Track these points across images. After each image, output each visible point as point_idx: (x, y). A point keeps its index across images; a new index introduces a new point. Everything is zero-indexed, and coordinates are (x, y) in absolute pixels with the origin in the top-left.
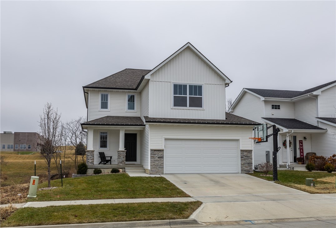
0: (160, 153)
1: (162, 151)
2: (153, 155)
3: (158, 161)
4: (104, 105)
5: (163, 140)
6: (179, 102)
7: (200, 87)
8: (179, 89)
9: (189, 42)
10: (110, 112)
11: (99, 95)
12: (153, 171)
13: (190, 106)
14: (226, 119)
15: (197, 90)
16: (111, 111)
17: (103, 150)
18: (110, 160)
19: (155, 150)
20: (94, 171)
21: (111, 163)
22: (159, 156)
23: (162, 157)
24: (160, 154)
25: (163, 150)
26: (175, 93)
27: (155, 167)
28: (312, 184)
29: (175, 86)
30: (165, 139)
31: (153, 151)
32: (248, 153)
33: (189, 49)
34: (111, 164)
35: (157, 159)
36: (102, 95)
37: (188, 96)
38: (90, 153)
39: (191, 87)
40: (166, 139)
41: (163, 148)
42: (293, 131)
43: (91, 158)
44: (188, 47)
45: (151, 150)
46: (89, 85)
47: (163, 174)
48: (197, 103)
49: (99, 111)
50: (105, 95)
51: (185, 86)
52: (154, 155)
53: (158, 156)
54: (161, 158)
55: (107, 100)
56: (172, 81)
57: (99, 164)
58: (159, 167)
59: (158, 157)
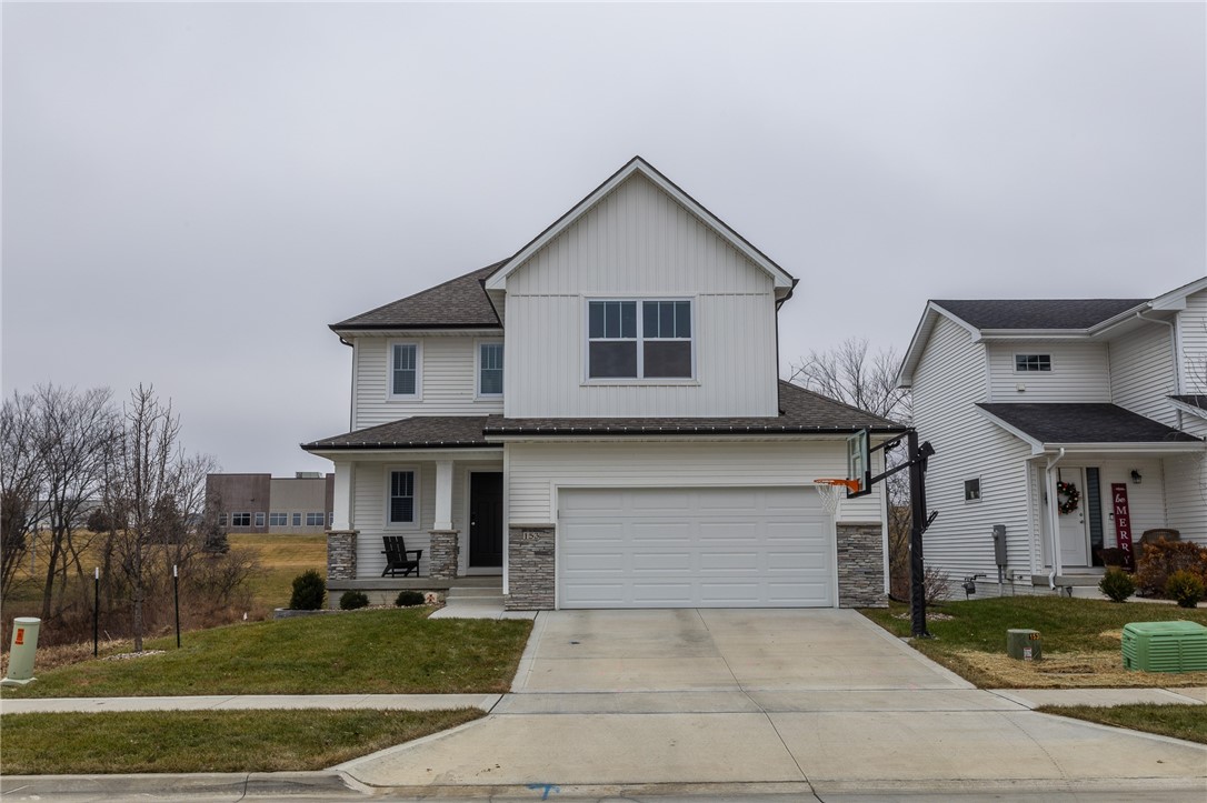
0: (543, 539)
2: (516, 546)
3: (535, 564)
4: (404, 383)
5: (554, 493)
6: (608, 361)
7: (684, 308)
8: (608, 317)
9: (637, 157)
10: (421, 403)
11: (388, 351)
12: (519, 599)
13: (646, 375)
14: (781, 412)
15: (673, 317)
16: (425, 401)
17: (399, 529)
18: (416, 564)
19: (525, 529)
20: (342, 600)
21: (418, 572)
22: (540, 547)
23: (550, 553)
24: (541, 542)
25: (550, 529)
26: (595, 330)
27: (523, 586)
28: (1028, 652)
29: (595, 308)
30: (559, 489)
31: (517, 533)
32: (865, 533)
33: (638, 179)
34: (418, 576)
35: (531, 557)
36: (397, 350)
37: (640, 339)
38: (338, 539)
39: (650, 307)
40: (562, 491)
41: (553, 520)
42: (1062, 450)
43: (341, 555)
44: (637, 174)
45: (512, 528)
46: (354, 319)
47: (553, 609)
48: (672, 361)
49: (387, 403)
50: (405, 349)
51: (630, 307)
52: (521, 544)
53: (534, 549)
54: (545, 553)
55: (413, 365)
56: (585, 293)
57: (383, 576)
58: (539, 587)
59: (536, 553)
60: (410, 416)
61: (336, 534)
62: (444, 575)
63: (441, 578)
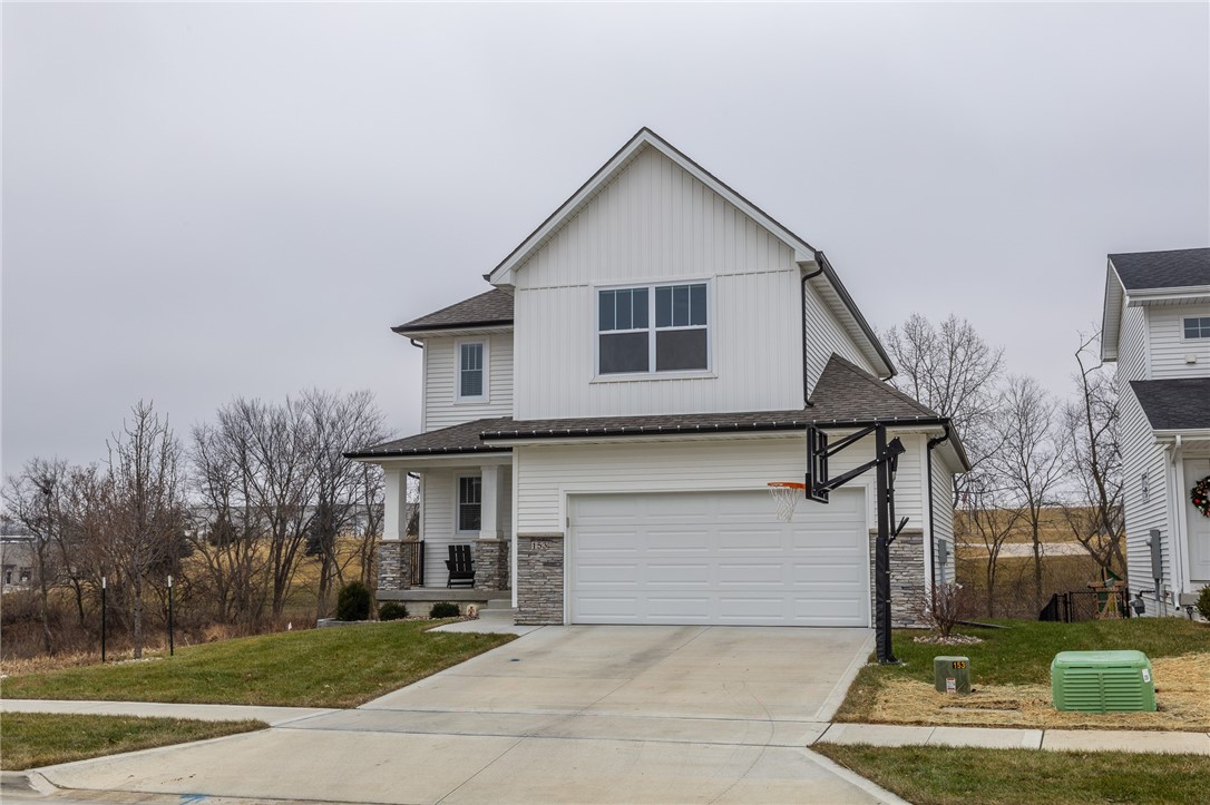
0: (553, 548)
1: (557, 539)
2: (525, 557)
3: (544, 576)
4: (471, 385)
5: (563, 499)
6: (619, 355)
7: (700, 292)
8: (617, 306)
9: (645, 128)
10: (488, 404)
11: (456, 347)
12: (525, 612)
13: (659, 368)
14: (809, 405)
15: (688, 302)
16: (492, 403)
19: (533, 539)
22: (548, 557)
23: (558, 563)
24: (550, 552)
25: (559, 538)
26: (605, 322)
27: (531, 599)
28: (951, 683)
29: (606, 298)
30: (568, 495)
31: (526, 542)
33: (646, 152)
35: (539, 568)
36: (464, 349)
37: (652, 329)
39: (662, 293)
40: (572, 497)
41: (560, 528)
42: (1178, 438)
43: (391, 565)
44: (647, 148)
45: (521, 538)
47: (562, 624)
48: (687, 352)
49: (455, 405)
50: (472, 349)
51: (642, 294)
52: (530, 554)
53: (542, 560)
54: (553, 564)
55: (480, 365)
56: (594, 281)
58: (548, 601)
59: (545, 564)
60: (478, 418)
61: (385, 543)
62: (489, 587)
63: (487, 589)
